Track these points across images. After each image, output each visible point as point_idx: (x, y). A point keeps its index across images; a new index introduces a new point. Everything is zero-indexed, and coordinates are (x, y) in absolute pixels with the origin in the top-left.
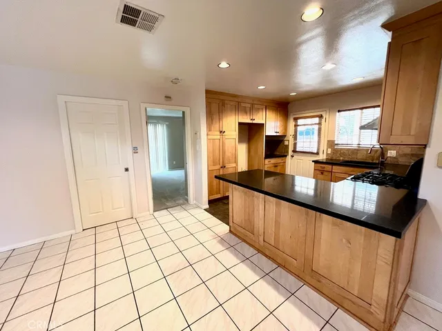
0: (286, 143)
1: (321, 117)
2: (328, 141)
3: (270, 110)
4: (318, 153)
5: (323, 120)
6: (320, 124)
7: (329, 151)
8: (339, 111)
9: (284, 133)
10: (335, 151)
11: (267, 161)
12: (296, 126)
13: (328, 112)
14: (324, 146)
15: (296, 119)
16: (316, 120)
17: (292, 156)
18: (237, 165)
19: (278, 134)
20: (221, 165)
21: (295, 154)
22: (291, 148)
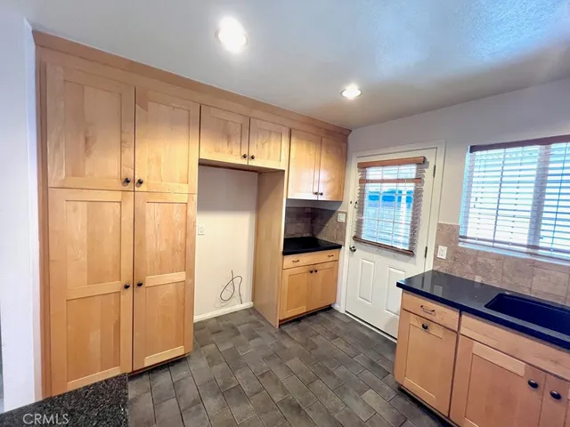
0: (341, 218)
1: (421, 163)
2: (440, 226)
3: (299, 138)
4: (410, 253)
5: (428, 172)
6: (418, 180)
7: (443, 252)
8: (473, 149)
9: (338, 196)
10: (457, 255)
11: (289, 260)
12: (363, 181)
13: (441, 151)
14: (427, 237)
15: (363, 167)
16: (410, 171)
17: (353, 250)
18: (191, 274)
19: (321, 198)
20: (127, 277)
21: (358, 245)
22: (350, 232)
